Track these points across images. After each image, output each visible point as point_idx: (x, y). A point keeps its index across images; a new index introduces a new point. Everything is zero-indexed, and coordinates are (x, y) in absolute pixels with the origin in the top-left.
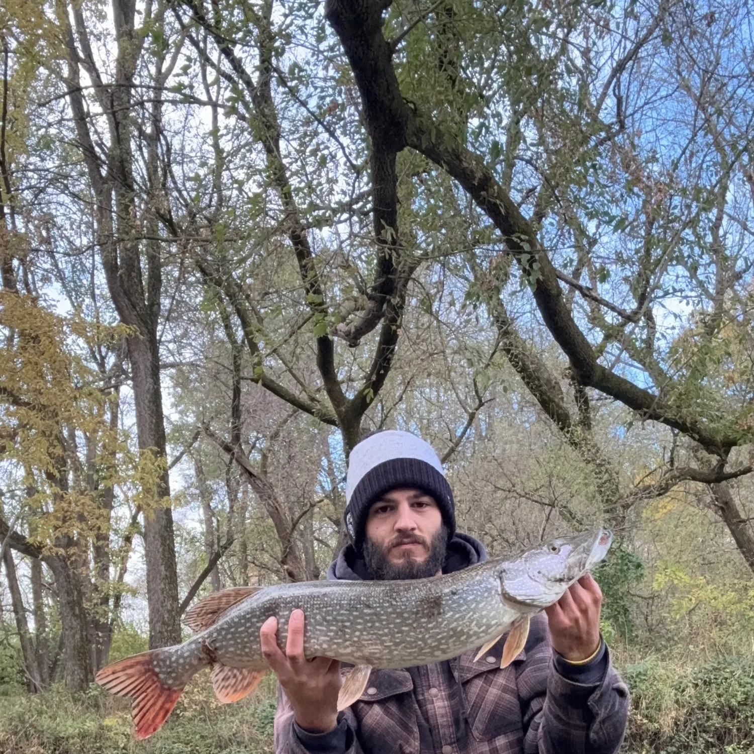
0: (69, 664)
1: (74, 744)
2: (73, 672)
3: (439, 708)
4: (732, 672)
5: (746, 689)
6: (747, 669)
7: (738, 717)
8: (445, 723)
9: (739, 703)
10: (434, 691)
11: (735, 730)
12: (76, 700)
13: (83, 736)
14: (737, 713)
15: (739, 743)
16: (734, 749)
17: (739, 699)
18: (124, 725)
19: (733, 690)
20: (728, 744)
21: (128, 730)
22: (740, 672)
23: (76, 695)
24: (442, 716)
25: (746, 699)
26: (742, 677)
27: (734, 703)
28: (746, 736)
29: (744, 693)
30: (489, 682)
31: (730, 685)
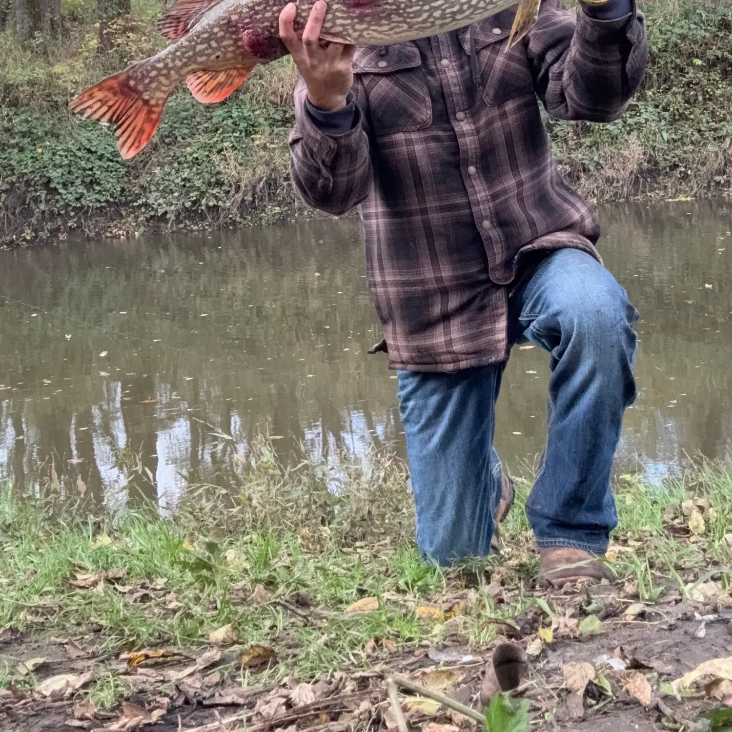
0: (18, 12)
1: (23, 92)
2: (23, 20)
3: (452, 77)
4: (654, 21)
5: (666, 37)
6: (668, 17)
7: (659, 63)
8: (458, 92)
9: (660, 50)
10: (445, 62)
11: (655, 76)
12: (24, 49)
13: (32, 83)
14: (657, 59)
15: (659, 88)
16: (654, 93)
17: (660, 46)
18: (72, 72)
19: (654, 38)
20: (649, 89)
21: (77, 77)
22: (662, 19)
23: (26, 43)
24: (455, 85)
25: (667, 45)
26: (663, 24)
27: (654, 49)
28: (665, 81)
29: (664, 40)
30: (496, 52)
31: (651, 32)
